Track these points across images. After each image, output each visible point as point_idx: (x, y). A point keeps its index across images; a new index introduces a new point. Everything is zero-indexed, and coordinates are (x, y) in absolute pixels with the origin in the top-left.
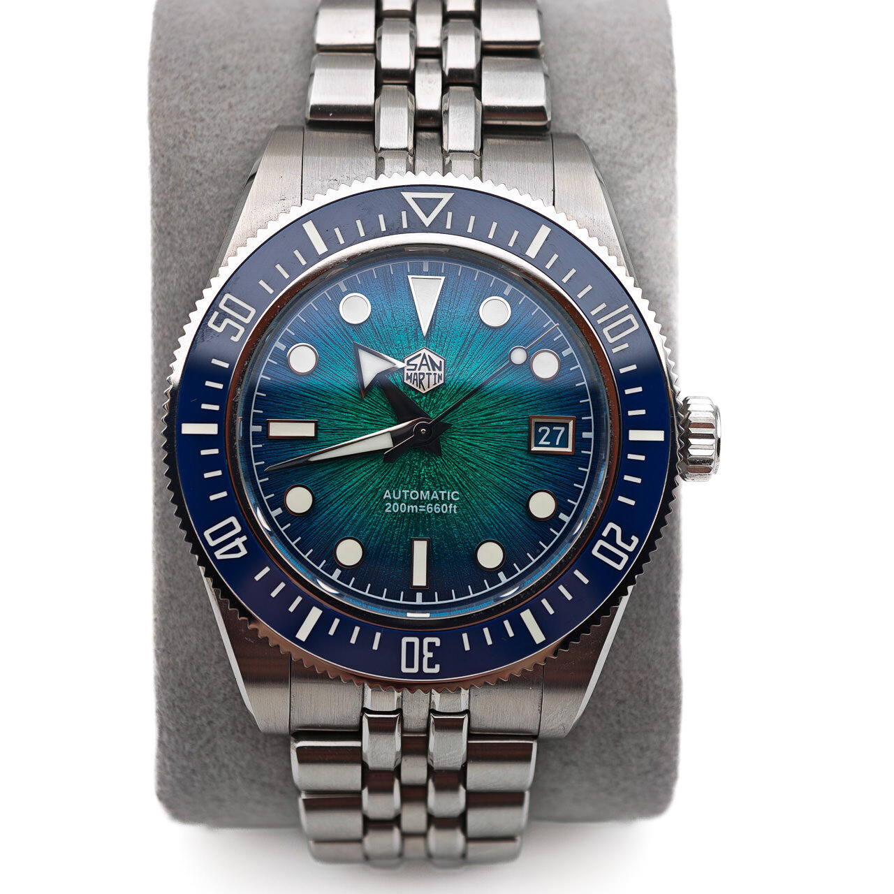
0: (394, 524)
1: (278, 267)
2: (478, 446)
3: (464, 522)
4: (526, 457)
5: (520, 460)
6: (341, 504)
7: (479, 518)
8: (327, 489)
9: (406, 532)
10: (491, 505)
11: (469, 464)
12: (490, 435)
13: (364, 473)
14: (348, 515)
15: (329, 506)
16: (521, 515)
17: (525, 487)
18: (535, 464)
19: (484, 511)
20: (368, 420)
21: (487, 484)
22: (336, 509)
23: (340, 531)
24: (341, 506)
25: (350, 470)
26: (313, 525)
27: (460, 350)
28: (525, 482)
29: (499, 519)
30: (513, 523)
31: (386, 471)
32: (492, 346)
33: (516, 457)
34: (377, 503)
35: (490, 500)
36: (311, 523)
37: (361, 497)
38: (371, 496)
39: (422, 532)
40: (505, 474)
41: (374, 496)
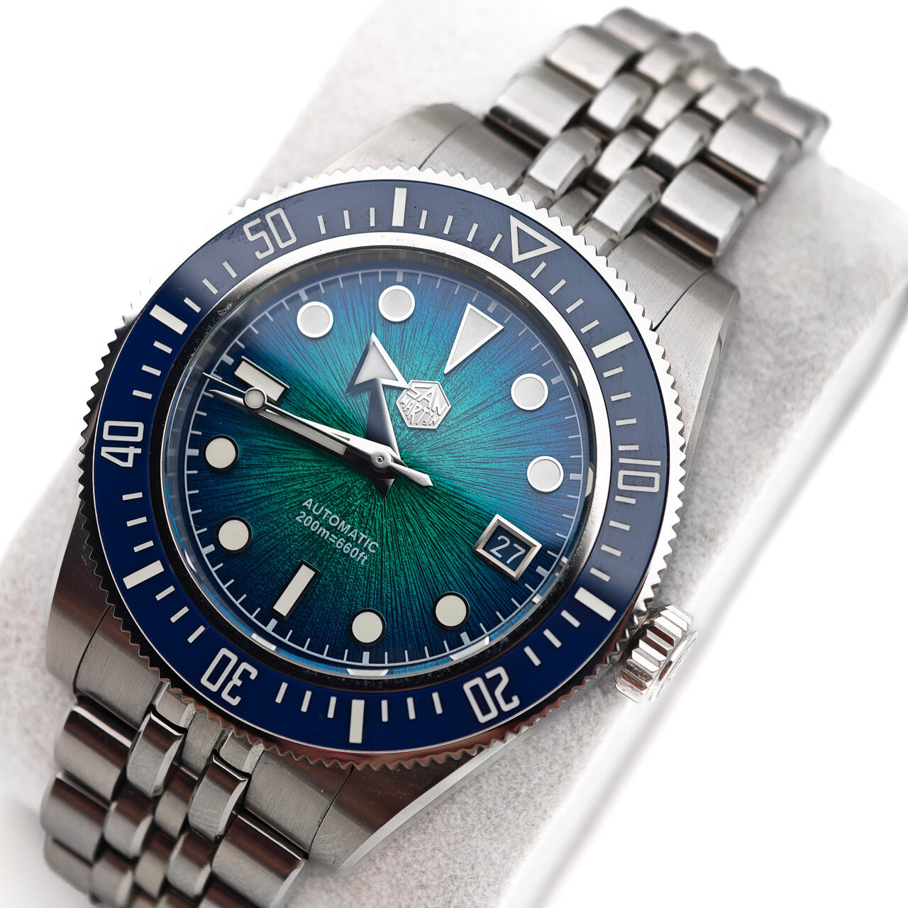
0: (296, 537)
1: (346, 213)
2: (427, 513)
3: (365, 579)
4: (467, 554)
5: (459, 554)
6: (259, 484)
7: (382, 583)
8: (255, 461)
9: (302, 552)
10: (402, 579)
11: (408, 525)
12: (447, 510)
13: (301, 468)
14: (259, 499)
15: (246, 478)
16: (424, 608)
17: (447, 583)
18: (472, 567)
19: (392, 581)
20: (339, 419)
21: (412, 556)
22: (250, 485)
23: (240, 510)
24: (257, 486)
25: (289, 456)
26: (218, 488)
27: (472, 409)
28: (450, 579)
29: (400, 598)
30: (412, 611)
31: (323, 479)
32: (506, 424)
33: (458, 548)
34: (294, 505)
35: (405, 573)
36: (218, 484)
37: (282, 490)
38: (292, 494)
39: (318, 562)
40: (435, 557)
41: (294, 497)
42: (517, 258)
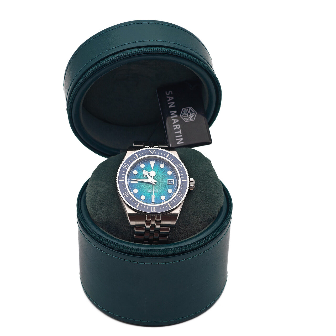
1: (132, 159)
2: (160, 184)
4: (167, 185)
7: (161, 193)
12: (162, 182)
13: (145, 187)
15: (140, 191)
16: (167, 192)
21: (162, 189)
23: (142, 194)
26: (138, 194)
27: (158, 171)
28: (167, 188)
32: (162, 170)
40: (164, 187)
42: (152, 153)
